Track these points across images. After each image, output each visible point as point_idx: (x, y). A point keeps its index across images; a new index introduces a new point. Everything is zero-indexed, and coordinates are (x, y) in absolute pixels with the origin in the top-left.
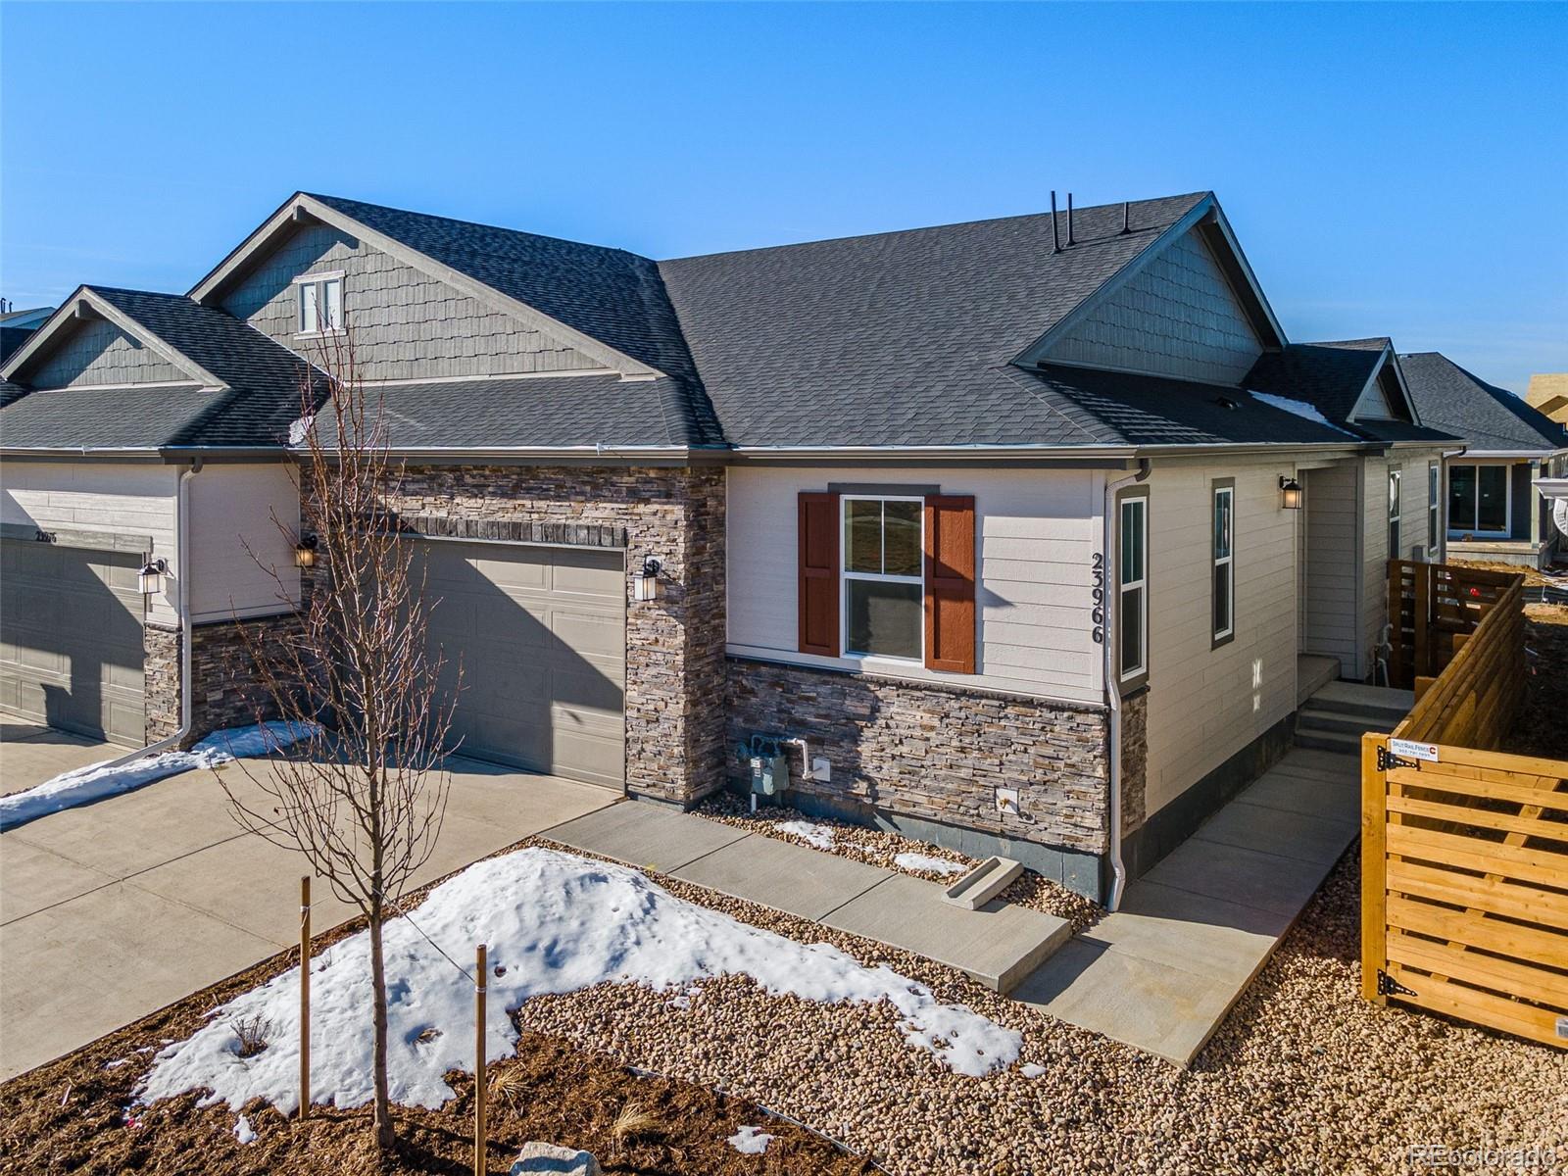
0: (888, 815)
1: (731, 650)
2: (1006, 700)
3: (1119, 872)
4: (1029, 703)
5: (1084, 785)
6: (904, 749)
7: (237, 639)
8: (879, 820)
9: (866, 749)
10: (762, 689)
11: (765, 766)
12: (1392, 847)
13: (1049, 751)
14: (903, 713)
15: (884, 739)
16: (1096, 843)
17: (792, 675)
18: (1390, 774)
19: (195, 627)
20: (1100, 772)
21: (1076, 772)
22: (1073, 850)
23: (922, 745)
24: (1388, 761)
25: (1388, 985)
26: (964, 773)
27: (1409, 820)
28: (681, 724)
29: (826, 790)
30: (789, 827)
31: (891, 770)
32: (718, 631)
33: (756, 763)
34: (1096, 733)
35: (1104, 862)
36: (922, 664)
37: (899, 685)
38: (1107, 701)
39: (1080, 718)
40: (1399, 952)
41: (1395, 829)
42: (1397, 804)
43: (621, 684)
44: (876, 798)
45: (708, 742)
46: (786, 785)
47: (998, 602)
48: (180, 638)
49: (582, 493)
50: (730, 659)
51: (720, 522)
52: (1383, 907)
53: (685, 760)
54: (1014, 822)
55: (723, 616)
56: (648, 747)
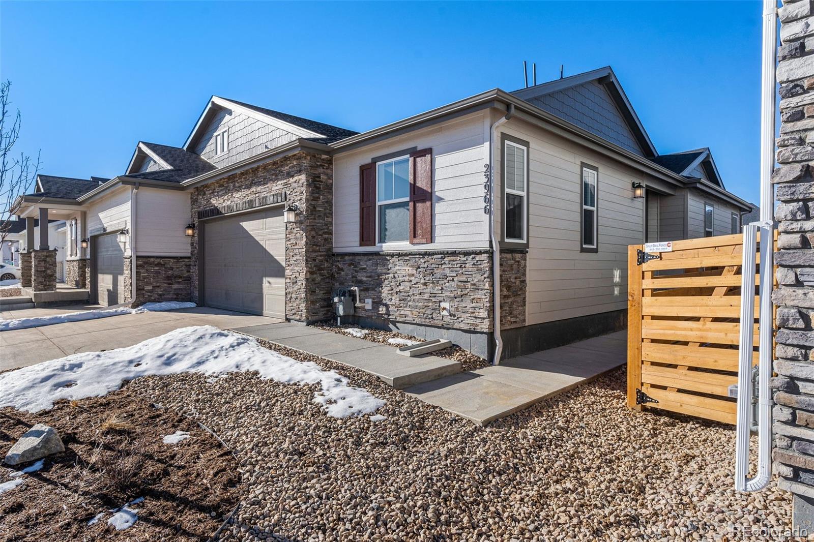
0: (394, 323)
1: (335, 250)
2: (445, 254)
3: (499, 342)
4: (454, 253)
5: (480, 294)
6: (401, 288)
8: (391, 326)
9: (385, 291)
10: (346, 267)
11: (340, 301)
12: (646, 311)
13: (464, 278)
14: (401, 269)
15: (393, 284)
16: (485, 326)
17: (357, 258)
18: (645, 266)
19: (137, 257)
20: (487, 286)
21: (475, 287)
22: (475, 332)
23: (408, 284)
24: (642, 258)
25: (642, 398)
26: (426, 296)
27: (656, 292)
28: (304, 282)
29: (370, 314)
30: (349, 330)
31: (396, 299)
32: (328, 241)
33: (336, 300)
34: (485, 265)
35: (491, 335)
36: (408, 242)
37: (399, 255)
38: (491, 246)
39: (478, 258)
40: (649, 375)
41: (647, 300)
42: (649, 283)
43: (284, 264)
44: (389, 315)
45: (320, 294)
46: (352, 312)
47: (440, 199)
48: (131, 260)
50: (333, 255)
51: (329, 188)
52: (639, 349)
53: (306, 299)
54: (448, 319)
55: (331, 234)
56: (294, 296)
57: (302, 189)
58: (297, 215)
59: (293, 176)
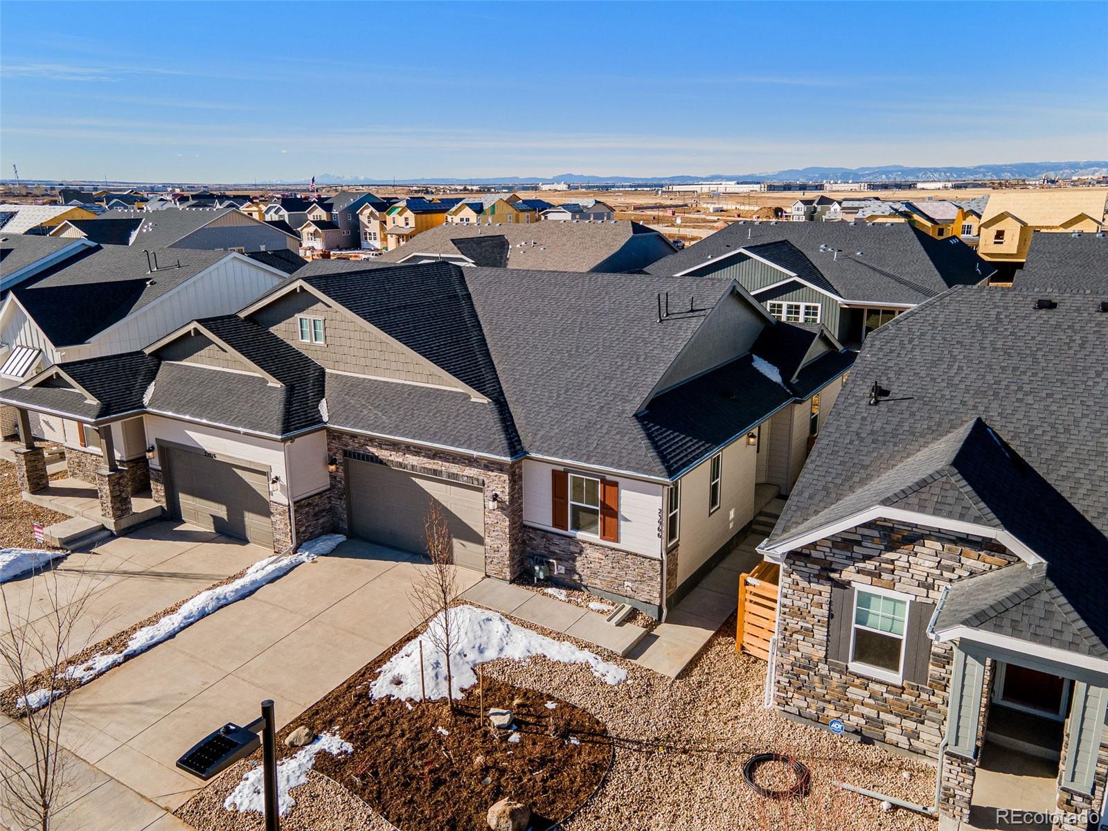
0: (586, 587)
1: (525, 523)
2: (628, 553)
3: (665, 611)
4: (636, 555)
5: (653, 583)
6: (592, 565)
7: (309, 504)
8: (583, 588)
9: (578, 564)
10: (538, 539)
11: (540, 569)
12: (747, 610)
13: (643, 571)
14: (589, 551)
15: (585, 561)
16: (657, 602)
17: (550, 535)
18: (747, 587)
19: (295, 503)
20: (659, 579)
21: (651, 579)
22: (650, 603)
23: (599, 565)
24: (747, 583)
25: (743, 648)
26: (613, 575)
27: (751, 601)
28: (508, 553)
29: (563, 576)
30: (550, 591)
31: (587, 572)
32: (521, 517)
33: (537, 568)
34: (658, 567)
35: (660, 608)
36: (599, 537)
37: (590, 544)
38: (662, 557)
39: (653, 562)
40: (747, 639)
41: (747, 604)
42: (749, 597)
43: (482, 535)
44: (582, 581)
45: (517, 558)
46: (548, 575)
47: (626, 520)
48: (289, 509)
49: (465, 463)
50: (525, 526)
51: (520, 477)
52: (743, 625)
53: (511, 566)
54: (630, 593)
55: (522, 511)
56: (495, 560)
57: (504, 485)
58: (498, 502)
59: (492, 471)
